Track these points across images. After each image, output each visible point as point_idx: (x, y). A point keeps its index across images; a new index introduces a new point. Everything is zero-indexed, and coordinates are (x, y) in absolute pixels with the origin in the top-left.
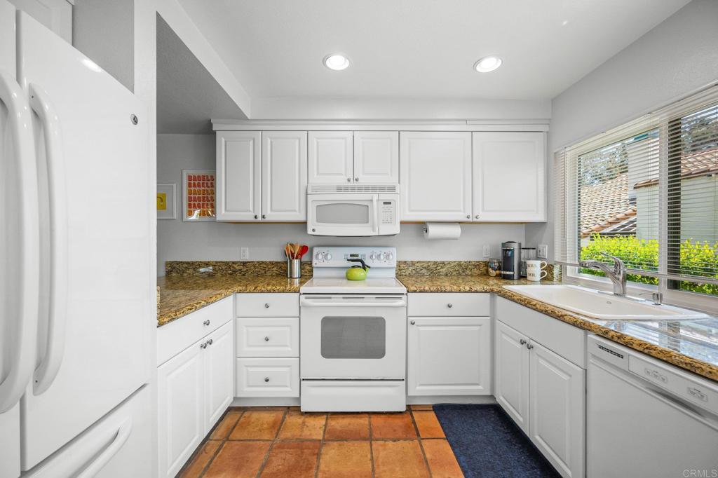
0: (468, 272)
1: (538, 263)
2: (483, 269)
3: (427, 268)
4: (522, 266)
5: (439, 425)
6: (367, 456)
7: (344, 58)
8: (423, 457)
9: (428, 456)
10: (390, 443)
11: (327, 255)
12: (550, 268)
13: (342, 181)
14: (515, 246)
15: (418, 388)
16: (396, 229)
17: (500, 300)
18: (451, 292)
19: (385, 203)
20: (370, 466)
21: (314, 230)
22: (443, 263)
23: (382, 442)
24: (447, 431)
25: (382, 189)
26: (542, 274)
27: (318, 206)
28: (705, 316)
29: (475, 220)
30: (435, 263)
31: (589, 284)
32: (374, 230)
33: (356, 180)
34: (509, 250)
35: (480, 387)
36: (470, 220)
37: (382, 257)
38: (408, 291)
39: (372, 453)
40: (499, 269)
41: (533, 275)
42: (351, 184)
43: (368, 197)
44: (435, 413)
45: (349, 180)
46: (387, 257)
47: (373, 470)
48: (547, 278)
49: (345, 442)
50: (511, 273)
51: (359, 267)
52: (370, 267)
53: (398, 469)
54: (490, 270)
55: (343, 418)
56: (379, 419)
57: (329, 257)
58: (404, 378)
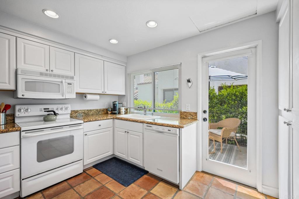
0: (100, 113)
1: (124, 108)
2: (105, 111)
3: (84, 113)
4: (120, 109)
5: (98, 171)
6: (74, 193)
7: (55, 14)
8: (97, 181)
9: (99, 180)
10: (82, 184)
11: (28, 109)
12: (127, 110)
13: (43, 70)
14: (117, 103)
15: (88, 161)
16: (74, 96)
17: (116, 121)
18: (100, 120)
19: (68, 84)
20: (78, 195)
21: (23, 95)
22: (91, 110)
23: (78, 186)
24: (102, 171)
25: (67, 77)
26: (125, 112)
27: (26, 82)
28: (160, 117)
29: (105, 93)
30: (88, 110)
31: (137, 113)
32: (63, 96)
33: (52, 71)
34: (115, 104)
35: (110, 152)
36: (103, 93)
37: (63, 109)
38: (84, 122)
39: (76, 191)
40: (112, 111)
41: (123, 112)
42: (48, 72)
43: (60, 80)
44: (95, 168)
45: (47, 70)
46: (66, 109)
47: (80, 195)
48: (126, 113)
49: (60, 195)
50: (116, 112)
51: (52, 114)
52: (58, 114)
53: (90, 189)
54: (108, 111)
55: (52, 188)
56: (72, 180)
57: (29, 110)
58: (82, 159)
